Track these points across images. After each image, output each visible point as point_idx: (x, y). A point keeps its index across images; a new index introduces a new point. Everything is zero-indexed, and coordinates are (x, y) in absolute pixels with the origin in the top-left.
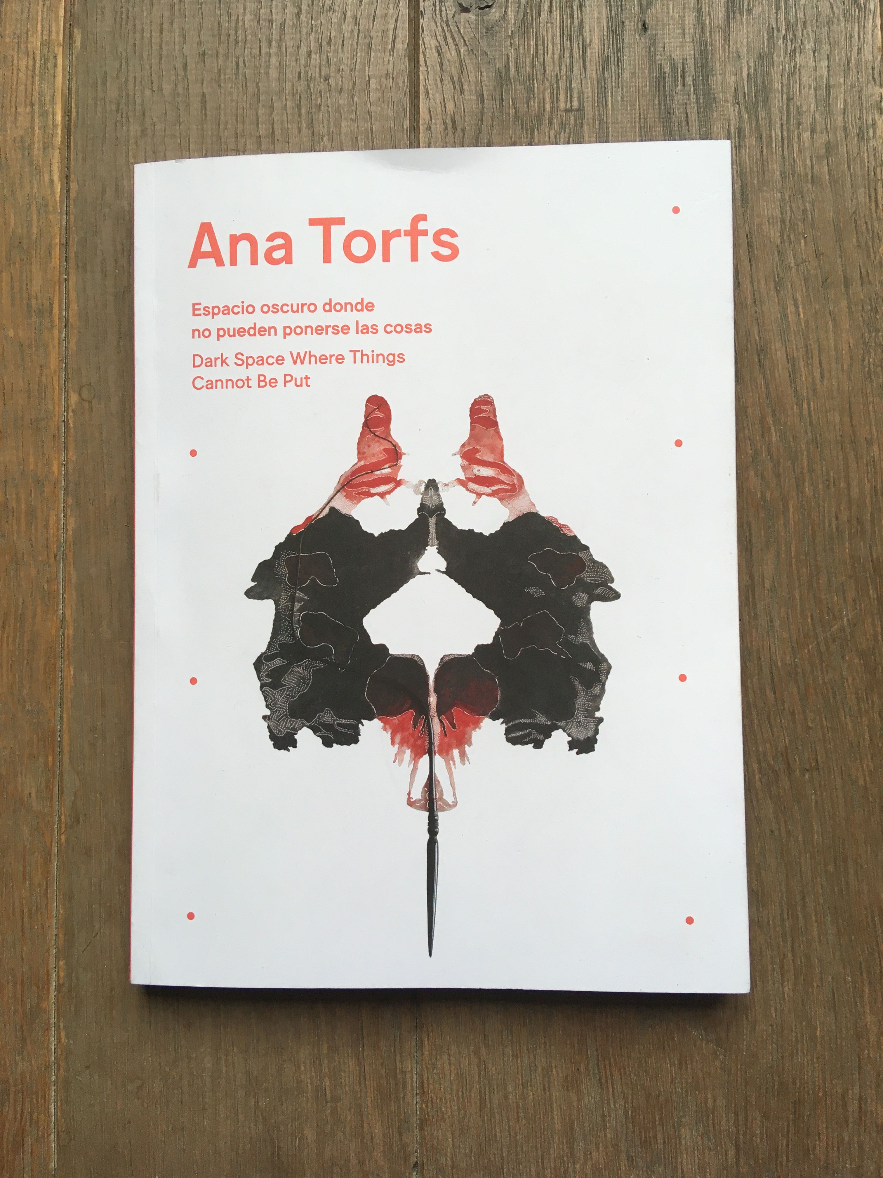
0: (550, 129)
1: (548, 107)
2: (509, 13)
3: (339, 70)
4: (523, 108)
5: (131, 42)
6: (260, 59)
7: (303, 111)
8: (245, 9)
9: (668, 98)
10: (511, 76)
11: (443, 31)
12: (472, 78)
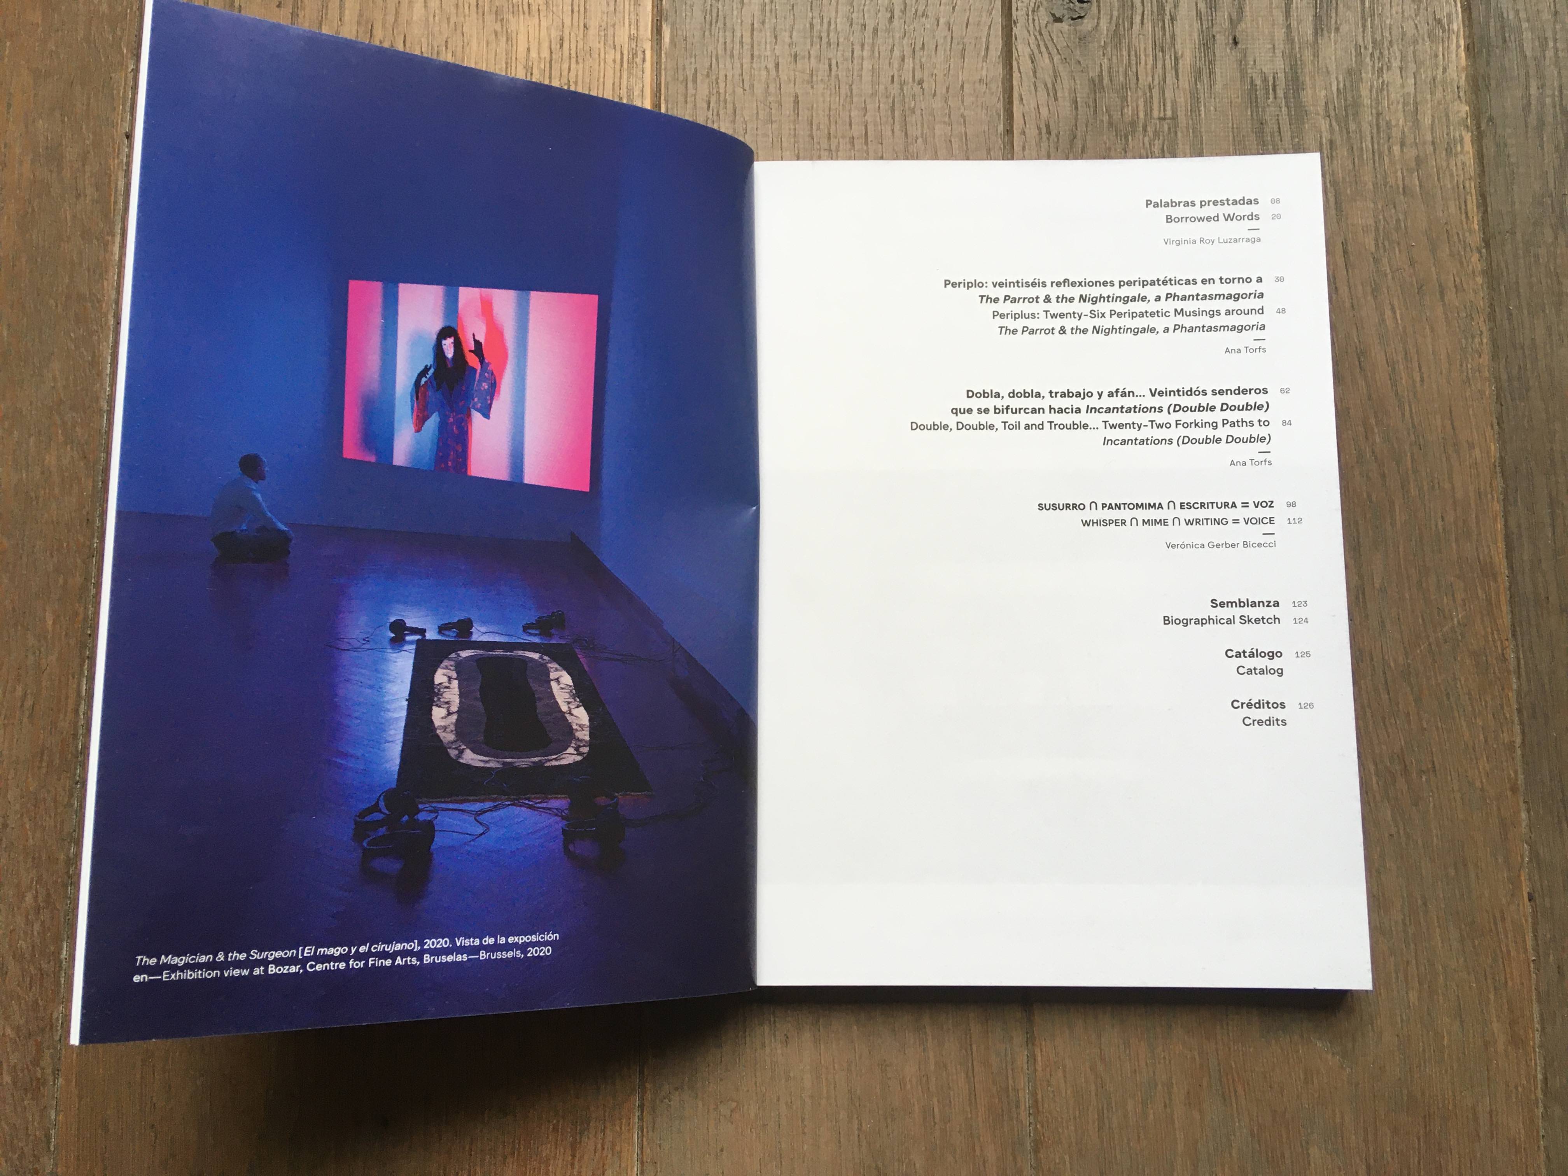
0: (1144, 136)
1: (1142, 115)
2: (1101, 24)
3: (932, 75)
4: (1116, 116)
5: (721, 40)
6: (852, 62)
7: (897, 113)
8: (837, 12)
9: (1260, 109)
10: (1105, 85)
11: (1036, 39)
12: (1066, 85)
